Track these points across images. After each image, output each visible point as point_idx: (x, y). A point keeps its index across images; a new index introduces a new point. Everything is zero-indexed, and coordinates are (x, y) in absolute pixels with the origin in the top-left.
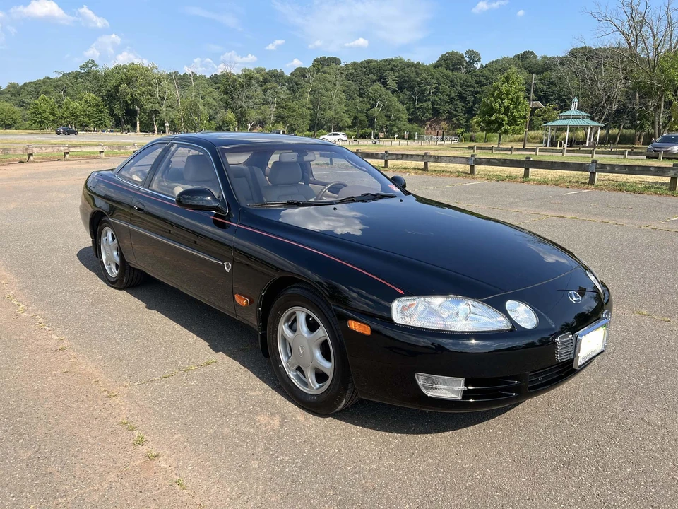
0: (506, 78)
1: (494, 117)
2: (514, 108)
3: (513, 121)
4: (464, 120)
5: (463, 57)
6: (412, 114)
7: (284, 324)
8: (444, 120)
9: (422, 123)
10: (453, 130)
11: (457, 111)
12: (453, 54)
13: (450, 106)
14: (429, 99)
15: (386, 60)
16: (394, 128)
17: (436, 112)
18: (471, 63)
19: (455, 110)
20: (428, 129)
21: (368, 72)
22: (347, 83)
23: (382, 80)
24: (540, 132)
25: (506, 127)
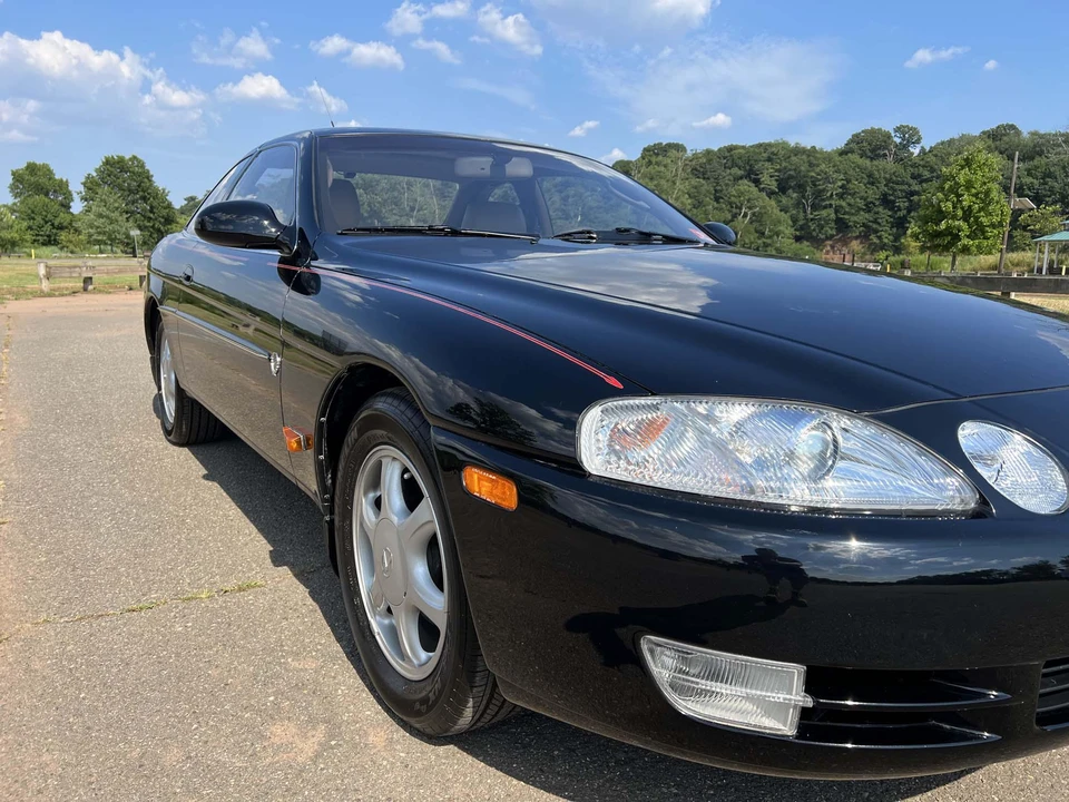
0: (967, 160)
1: (943, 225)
2: (980, 210)
3: (978, 231)
4: (891, 237)
5: (889, 137)
6: (802, 228)
7: (366, 494)
8: (856, 238)
9: (817, 243)
10: (872, 254)
11: (879, 224)
12: (872, 132)
13: (867, 215)
14: (831, 205)
15: (760, 145)
16: (769, 248)
17: (842, 225)
18: (904, 147)
19: (875, 221)
20: (827, 253)
21: (729, 164)
22: (695, 181)
23: (753, 176)
24: (1029, 254)
25: (965, 241)
